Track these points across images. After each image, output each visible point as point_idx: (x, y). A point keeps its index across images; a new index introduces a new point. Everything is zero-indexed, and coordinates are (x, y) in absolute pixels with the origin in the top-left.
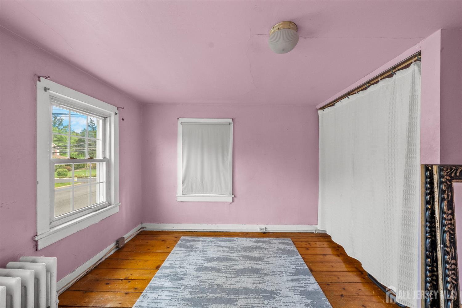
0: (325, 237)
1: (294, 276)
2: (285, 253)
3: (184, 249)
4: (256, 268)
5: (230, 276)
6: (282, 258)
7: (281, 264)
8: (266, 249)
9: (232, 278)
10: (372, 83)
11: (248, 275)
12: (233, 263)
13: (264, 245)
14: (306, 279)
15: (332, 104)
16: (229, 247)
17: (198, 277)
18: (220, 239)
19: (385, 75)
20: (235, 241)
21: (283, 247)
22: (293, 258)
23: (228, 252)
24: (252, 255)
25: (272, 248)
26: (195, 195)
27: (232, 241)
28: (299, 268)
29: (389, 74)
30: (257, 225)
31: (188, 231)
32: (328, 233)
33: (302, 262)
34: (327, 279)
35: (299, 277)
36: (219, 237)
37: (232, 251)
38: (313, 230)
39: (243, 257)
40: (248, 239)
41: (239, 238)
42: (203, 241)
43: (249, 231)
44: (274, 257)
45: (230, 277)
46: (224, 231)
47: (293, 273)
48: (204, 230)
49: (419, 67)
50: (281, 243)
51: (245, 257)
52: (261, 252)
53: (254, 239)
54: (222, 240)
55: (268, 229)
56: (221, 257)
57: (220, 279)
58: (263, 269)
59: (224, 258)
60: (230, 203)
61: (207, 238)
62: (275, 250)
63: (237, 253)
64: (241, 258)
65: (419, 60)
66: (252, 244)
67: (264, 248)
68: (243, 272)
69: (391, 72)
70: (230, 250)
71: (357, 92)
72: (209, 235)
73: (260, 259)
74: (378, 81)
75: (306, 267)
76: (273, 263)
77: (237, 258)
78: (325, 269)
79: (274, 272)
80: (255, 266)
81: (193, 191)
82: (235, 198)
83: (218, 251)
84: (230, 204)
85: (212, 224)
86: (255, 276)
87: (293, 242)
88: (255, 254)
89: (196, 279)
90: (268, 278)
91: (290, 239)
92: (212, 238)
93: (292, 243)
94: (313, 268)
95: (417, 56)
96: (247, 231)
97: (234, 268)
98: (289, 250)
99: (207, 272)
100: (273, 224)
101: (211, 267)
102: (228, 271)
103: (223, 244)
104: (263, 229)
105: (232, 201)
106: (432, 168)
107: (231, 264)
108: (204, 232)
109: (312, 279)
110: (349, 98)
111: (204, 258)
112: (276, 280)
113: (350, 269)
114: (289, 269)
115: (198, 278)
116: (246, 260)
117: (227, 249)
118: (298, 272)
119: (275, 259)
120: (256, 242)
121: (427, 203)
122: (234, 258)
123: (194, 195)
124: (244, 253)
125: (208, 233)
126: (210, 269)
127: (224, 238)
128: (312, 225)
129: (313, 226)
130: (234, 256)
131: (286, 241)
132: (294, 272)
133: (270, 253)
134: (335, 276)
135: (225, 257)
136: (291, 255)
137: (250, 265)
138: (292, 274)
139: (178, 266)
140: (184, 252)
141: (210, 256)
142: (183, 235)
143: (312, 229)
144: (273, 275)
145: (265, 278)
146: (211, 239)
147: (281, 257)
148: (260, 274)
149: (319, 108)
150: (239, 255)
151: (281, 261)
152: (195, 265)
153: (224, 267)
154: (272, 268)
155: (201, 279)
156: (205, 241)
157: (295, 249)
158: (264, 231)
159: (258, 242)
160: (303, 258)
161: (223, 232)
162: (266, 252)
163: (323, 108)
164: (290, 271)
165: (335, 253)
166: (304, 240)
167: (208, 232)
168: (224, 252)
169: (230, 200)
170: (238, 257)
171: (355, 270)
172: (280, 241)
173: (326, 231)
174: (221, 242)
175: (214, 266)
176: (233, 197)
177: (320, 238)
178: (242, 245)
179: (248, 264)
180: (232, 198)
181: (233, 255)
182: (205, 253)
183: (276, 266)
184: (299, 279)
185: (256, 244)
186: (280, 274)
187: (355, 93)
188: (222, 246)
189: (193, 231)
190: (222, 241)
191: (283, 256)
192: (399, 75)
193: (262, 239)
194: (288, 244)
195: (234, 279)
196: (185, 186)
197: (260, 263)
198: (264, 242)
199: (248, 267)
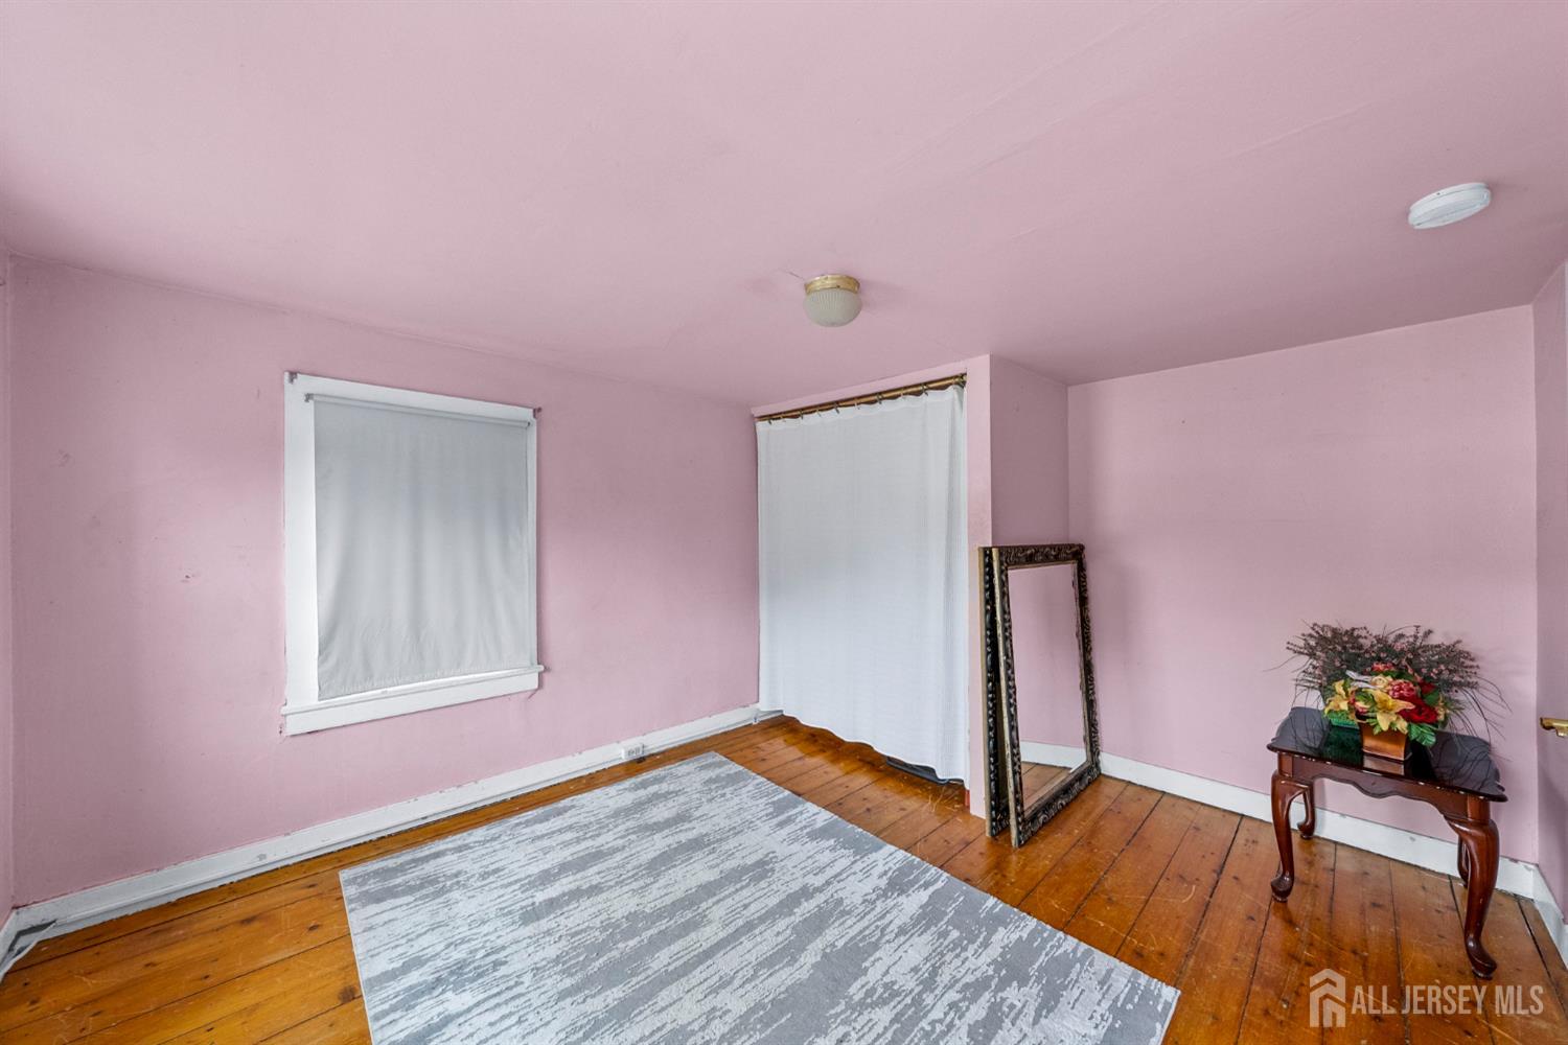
0: (784, 725)
1: (777, 816)
2: (728, 783)
3: (410, 898)
4: (689, 840)
5: (641, 883)
6: (728, 796)
7: (736, 808)
8: (677, 793)
9: (647, 885)
10: (885, 396)
11: (683, 862)
12: (618, 857)
13: (664, 787)
14: (801, 813)
15: (795, 414)
16: (570, 828)
17: (548, 933)
18: (514, 820)
19: (909, 390)
20: (573, 806)
21: (712, 774)
22: (750, 788)
23: (578, 840)
24: (654, 820)
25: (691, 786)
26: (383, 693)
27: (566, 812)
28: (776, 799)
29: (918, 390)
30: (618, 742)
31: (349, 848)
32: (786, 714)
33: (773, 786)
34: (834, 797)
35: (786, 815)
36: (510, 817)
37: (591, 834)
38: (749, 719)
39: (634, 833)
40: (612, 790)
41: (580, 796)
42: (459, 849)
43: (593, 770)
44: (710, 801)
45: (642, 888)
46: (509, 797)
47: (771, 813)
48: (425, 818)
49: (961, 396)
50: (702, 768)
51: (640, 831)
52: (670, 803)
53: (628, 783)
54: (527, 821)
55: (650, 747)
56: (570, 858)
57: (621, 904)
58: (706, 835)
59: (582, 857)
60: (530, 693)
61: (465, 834)
62: (699, 787)
63: (609, 831)
64: (633, 837)
65: (962, 384)
66: (628, 799)
67: (669, 793)
68: (665, 860)
69: (920, 388)
70: (581, 833)
71: (858, 404)
72: (459, 826)
73: (682, 818)
74: (899, 396)
75: (787, 793)
76: (716, 815)
77: (620, 842)
78: (819, 782)
79: (735, 828)
80: (683, 838)
81: (371, 677)
82: (546, 676)
83: (546, 851)
84: (531, 696)
85: (459, 786)
86: (700, 854)
87: (725, 756)
88: (660, 812)
89: (547, 939)
90: (732, 843)
91: (713, 753)
92: (485, 827)
93: (724, 759)
94: (796, 789)
95: (960, 381)
96: (586, 773)
97: (635, 863)
98: (728, 775)
99: (565, 909)
100: (660, 729)
101: (564, 895)
102: (624, 877)
103: (541, 828)
104: (638, 750)
105: (536, 686)
106: (991, 552)
107: (618, 859)
108: (428, 824)
109: (812, 808)
110: (838, 411)
111: (516, 887)
112: (749, 839)
113: (855, 766)
114: (759, 809)
115: (550, 935)
116: (649, 836)
117: (569, 836)
118: (779, 808)
119: (714, 805)
120: (636, 788)
121: (987, 602)
122: (610, 845)
123: (379, 691)
124: (630, 824)
125: (445, 822)
126: (567, 897)
127: (530, 813)
128: (748, 706)
129: (751, 706)
130: (607, 839)
131: (710, 760)
132: (771, 810)
133: (694, 796)
134: (840, 785)
135: (582, 854)
136: (741, 784)
137: (670, 840)
138: (771, 816)
139: (442, 946)
140: (412, 905)
141: (529, 873)
142: (343, 867)
143: (746, 717)
144: (736, 834)
145: (727, 847)
146: (480, 833)
147: (723, 795)
148: (709, 845)
149: (759, 415)
150: (620, 834)
151: (732, 803)
152: (504, 915)
153: (601, 875)
154: (724, 823)
155: (564, 932)
156: (467, 847)
157: (741, 768)
158: (640, 754)
159: (644, 785)
160: (769, 779)
161: (504, 801)
162: (682, 799)
163: (771, 417)
164: (763, 813)
165: (814, 749)
166: (742, 745)
167: (444, 820)
168: (566, 844)
169: (531, 682)
170: (622, 837)
171: (861, 764)
172: (696, 765)
173: (781, 711)
174: (527, 826)
175: (573, 886)
176: (540, 674)
177: (771, 730)
178: (607, 810)
179: (660, 843)
180: (537, 675)
181: (600, 841)
182: (502, 873)
183: (729, 817)
184: (791, 816)
185: (642, 793)
186: (749, 825)
187: (854, 405)
188: (546, 835)
189: (374, 837)
190: (527, 823)
191: (728, 790)
192: (932, 397)
193: (645, 776)
194: (720, 765)
195: (657, 885)
196: (332, 661)
197: (687, 825)
198: (659, 780)
199: (669, 846)
